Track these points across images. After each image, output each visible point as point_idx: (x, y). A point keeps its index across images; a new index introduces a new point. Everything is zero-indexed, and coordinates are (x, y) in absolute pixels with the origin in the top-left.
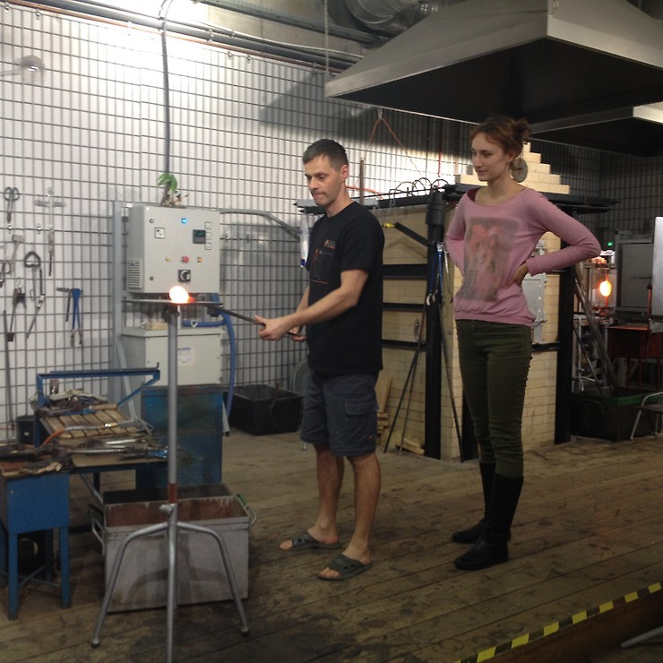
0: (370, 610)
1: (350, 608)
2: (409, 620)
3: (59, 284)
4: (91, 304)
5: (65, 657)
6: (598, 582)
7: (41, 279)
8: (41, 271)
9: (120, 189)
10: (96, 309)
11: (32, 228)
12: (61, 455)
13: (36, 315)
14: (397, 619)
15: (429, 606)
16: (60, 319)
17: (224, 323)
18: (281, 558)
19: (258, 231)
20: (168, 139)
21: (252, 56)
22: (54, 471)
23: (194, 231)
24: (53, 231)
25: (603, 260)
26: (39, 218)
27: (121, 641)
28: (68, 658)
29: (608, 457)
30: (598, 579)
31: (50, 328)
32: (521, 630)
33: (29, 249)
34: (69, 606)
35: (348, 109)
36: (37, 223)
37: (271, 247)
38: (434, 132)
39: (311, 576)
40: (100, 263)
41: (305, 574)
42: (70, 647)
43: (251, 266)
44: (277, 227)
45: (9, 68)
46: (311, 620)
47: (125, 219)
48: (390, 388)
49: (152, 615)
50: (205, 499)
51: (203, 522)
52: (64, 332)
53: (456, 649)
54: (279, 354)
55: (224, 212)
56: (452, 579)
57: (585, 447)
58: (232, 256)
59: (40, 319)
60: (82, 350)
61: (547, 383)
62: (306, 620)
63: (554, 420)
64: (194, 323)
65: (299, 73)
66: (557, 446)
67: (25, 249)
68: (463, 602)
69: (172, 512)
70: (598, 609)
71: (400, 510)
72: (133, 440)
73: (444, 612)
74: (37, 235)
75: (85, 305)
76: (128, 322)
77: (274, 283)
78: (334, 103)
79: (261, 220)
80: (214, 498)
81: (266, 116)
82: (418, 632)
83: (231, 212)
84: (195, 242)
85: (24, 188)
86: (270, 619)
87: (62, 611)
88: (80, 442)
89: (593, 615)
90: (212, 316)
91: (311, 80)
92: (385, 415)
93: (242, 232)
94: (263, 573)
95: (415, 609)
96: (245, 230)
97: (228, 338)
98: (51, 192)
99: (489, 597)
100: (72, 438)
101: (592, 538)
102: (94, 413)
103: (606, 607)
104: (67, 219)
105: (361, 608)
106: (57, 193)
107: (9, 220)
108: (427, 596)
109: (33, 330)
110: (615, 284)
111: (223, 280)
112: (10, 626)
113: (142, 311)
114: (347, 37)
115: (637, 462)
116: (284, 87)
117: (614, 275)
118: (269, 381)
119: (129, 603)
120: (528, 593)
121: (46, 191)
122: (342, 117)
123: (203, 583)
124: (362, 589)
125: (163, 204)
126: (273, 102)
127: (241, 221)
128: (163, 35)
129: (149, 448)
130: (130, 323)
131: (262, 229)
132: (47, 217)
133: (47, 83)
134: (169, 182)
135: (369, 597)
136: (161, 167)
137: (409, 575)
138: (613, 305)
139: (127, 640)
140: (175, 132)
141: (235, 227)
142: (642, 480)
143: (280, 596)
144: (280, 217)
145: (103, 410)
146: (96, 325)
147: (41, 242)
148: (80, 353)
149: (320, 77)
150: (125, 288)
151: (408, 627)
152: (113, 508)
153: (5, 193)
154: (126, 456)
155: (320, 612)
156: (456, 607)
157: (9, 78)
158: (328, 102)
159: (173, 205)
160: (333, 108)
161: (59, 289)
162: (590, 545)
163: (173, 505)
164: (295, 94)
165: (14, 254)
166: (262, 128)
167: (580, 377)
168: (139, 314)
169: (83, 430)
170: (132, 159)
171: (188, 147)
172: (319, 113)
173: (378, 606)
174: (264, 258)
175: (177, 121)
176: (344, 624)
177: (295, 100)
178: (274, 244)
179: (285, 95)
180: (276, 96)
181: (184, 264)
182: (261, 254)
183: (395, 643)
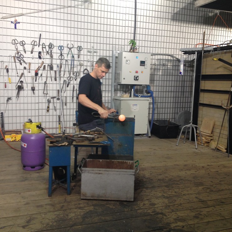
0: (180, 214)
1: (173, 212)
2: (196, 221)
4: (105, 88)
5: (60, 214)
9: (117, 46)
10: (107, 89)
11: (86, 60)
14: (191, 220)
15: (207, 216)
17: (151, 96)
18: (153, 187)
19: (168, 62)
20: (135, 28)
22: (65, 145)
23: (141, 61)
24: (93, 62)
26: (89, 57)
27: (81, 211)
28: (61, 214)
33: (85, 68)
34: (70, 195)
35: (208, 13)
37: (173, 68)
41: (160, 195)
43: (164, 75)
44: (176, 60)
45: (80, 3)
46: (155, 214)
47: (116, 57)
50: (122, 161)
54: (174, 109)
56: (221, 206)
58: (157, 71)
62: (153, 213)
64: (140, 95)
67: (84, 68)
68: (223, 217)
71: (208, 174)
73: (213, 220)
74: (88, 63)
76: (118, 94)
77: (173, 82)
78: (202, 11)
79: (170, 58)
80: (126, 161)
81: (174, 17)
82: (199, 227)
83: (158, 55)
84: (141, 65)
85: (84, 46)
86: (139, 211)
87: (67, 196)
90: (147, 93)
93: (161, 62)
94: (143, 192)
95: (200, 216)
96: (163, 61)
97: (151, 101)
98: (93, 47)
104: (98, 57)
105: (177, 212)
106: (95, 48)
107: (79, 58)
108: (207, 212)
111: (152, 80)
112: (48, 199)
113: (123, 91)
116: (182, 6)
118: (169, 119)
119: (89, 197)
121: (91, 47)
122: (206, 16)
124: (181, 204)
125: (130, 51)
126: (177, 12)
127: (162, 58)
130: (119, 95)
131: (170, 61)
132: (91, 56)
133: (93, 8)
134: (133, 42)
135: (183, 208)
136: (132, 38)
137: (203, 202)
140: (138, 24)
141: (159, 60)
143: (147, 202)
144: (177, 57)
146: (107, 95)
147: (89, 65)
150: (115, 83)
151: (195, 224)
152: (89, 160)
153: (77, 48)
155: (160, 211)
156: (219, 218)
157: (80, 7)
159: (134, 52)
160: (202, 13)
164: (186, 8)
165: (80, 69)
166: (172, 22)
168: (122, 92)
170: (122, 35)
171: (143, 30)
172: (196, 15)
173: (185, 213)
174: (170, 72)
175: (139, 20)
176: (168, 218)
177: (186, 10)
178: (174, 67)
179: (182, 8)
180: (178, 9)
181: (137, 74)
182: (169, 71)
183: (186, 230)
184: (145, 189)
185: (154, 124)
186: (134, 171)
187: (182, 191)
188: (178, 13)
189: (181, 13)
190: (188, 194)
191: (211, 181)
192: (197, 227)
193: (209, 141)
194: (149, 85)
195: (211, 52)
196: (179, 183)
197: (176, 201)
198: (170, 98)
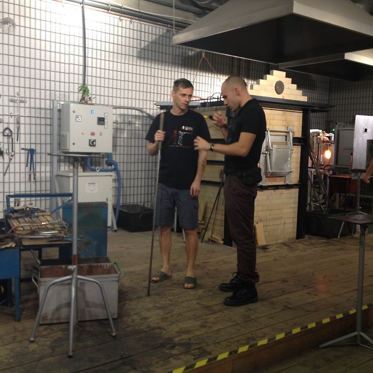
0: (184, 325)
1: (173, 324)
2: (204, 330)
3: (22, 146)
4: (41, 157)
5: (15, 347)
6: (309, 312)
7: (12, 143)
8: (12, 138)
9: (58, 93)
10: (43, 160)
11: (7, 114)
12: (16, 239)
13: (9, 163)
14: (197, 330)
15: (215, 324)
16: (23, 166)
17: (115, 170)
18: (138, 297)
19: (135, 119)
20: (85, 66)
21: (133, 20)
22: (11, 247)
23: (98, 118)
24: (19, 117)
25: (327, 139)
26: (11, 109)
28: (17, 348)
29: (324, 247)
30: (309, 311)
31: (17, 170)
32: (264, 336)
33: (6, 126)
34: (19, 320)
35: (187, 51)
36: (10, 111)
37: (142, 128)
38: (236, 65)
39: (154, 307)
40: (46, 134)
41: (151, 306)
42: (18, 342)
43: (131, 138)
44: (146, 117)
46: (150, 330)
47: (59, 111)
48: (206, 207)
49: (64, 326)
50: (96, 264)
51: (93, 276)
52: (25, 173)
53: (227, 346)
54: (146, 188)
55: (116, 108)
57: (313, 241)
58: (120, 132)
59: (12, 166)
60: (35, 183)
61: (293, 205)
62: (148, 329)
63: (296, 226)
64: (98, 169)
65: (160, 30)
66: (297, 241)
67: (3, 126)
68: (235, 321)
69: (74, 270)
70: (307, 327)
71: (207, 273)
72: (57, 232)
73: (223, 327)
75: (37, 158)
78: (179, 48)
79: (137, 113)
80: (101, 264)
81: (141, 55)
83: (120, 108)
84: (98, 124)
85: (3, 92)
86: (128, 329)
87: (14, 323)
88: (27, 232)
89: (304, 330)
90: (108, 165)
91: (166, 34)
92: (203, 222)
93: (126, 119)
94: (127, 305)
95: (208, 325)
96: (128, 118)
97: (117, 178)
98: (18, 94)
99: (249, 319)
100: (24, 230)
101: (309, 290)
102: (37, 217)
103: (312, 325)
104: (27, 110)
105: (178, 324)
106: (22, 95)
108: (216, 318)
109: (8, 171)
110: (334, 152)
111: (115, 146)
113: (69, 162)
114: (187, 11)
115: (340, 250)
116: (151, 38)
117: (333, 147)
118: (141, 202)
119: (52, 319)
120: (270, 318)
121: (16, 94)
122: (184, 55)
123: (93, 309)
124: (180, 314)
125: (81, 102)
126: (145, 47)
127: (126, 113)
128: (83, 7)
129: (65, 236)
130: (62, 168)
131: (138, 117)
132: (16, 108)
133: (17, 33)
134: (84, 90)
135: (184, 318)
136: (81, 82)
137: (207, 307)
138: (332, 163)
139: (49, 339)
140: (89, 62)
141: (123, 116)
142: (341, 259)
143: (135, 317)
144: (148, 111)
145: (43, 216)
146: (43, 169)
147: (13, 122)
148: (34, 184)
149: (171, 32)
150: (60, 149)
151: (203, 334)
152: (44, 268)
154: (51, 240)
155: (156, 326)
156: (230, 324)
158: (176, 47)
159: (86, 103)
160: (179, 51)
161: (22, 149)
162: (307, 293)
163: (75, 266)
164: (157, 42)
166: (139, 61)
167: (312, 203)
168: (67, 164)
169: (30, 226)
170: (65, 77)
171: (96, 70)
172: (171, 53)
173: (188, 323)
174: (139, 134)
175: (90, 56)
176: (168, 332)
177: (157, 45)
178: (144, 126)
179: (152, 42)
180: (146, 43)
181: (92, 136)
182: (137, 132)
183: (195, 343)
184: (128, 302)
185: (120, 211)
186: (117, 275)
187: (178, 298)
188: (147, 48)
189: (150, 49)
190: (187, 301)
191: (212, 282)
192: (207, 337)
193: (200, 231)
194: (111, 154)
195: (198, 108)
196: (173, 289)
197: (173, 310)
198: (140, 172)
